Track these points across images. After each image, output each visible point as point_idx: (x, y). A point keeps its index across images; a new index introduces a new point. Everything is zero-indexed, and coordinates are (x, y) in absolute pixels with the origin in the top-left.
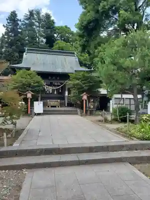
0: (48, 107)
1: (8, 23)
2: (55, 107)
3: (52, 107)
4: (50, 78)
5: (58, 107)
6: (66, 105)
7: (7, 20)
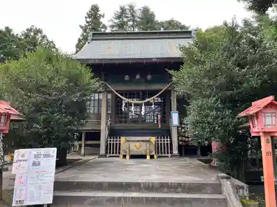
0: (124, 156)
1: (87, 22)
2: (144, 157)
3: (133, 157)
4: (127, 78)
5: (152, 157)
6: (175, 152)
7: (86, 18)
